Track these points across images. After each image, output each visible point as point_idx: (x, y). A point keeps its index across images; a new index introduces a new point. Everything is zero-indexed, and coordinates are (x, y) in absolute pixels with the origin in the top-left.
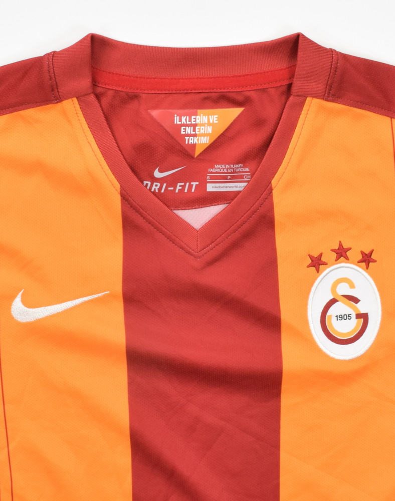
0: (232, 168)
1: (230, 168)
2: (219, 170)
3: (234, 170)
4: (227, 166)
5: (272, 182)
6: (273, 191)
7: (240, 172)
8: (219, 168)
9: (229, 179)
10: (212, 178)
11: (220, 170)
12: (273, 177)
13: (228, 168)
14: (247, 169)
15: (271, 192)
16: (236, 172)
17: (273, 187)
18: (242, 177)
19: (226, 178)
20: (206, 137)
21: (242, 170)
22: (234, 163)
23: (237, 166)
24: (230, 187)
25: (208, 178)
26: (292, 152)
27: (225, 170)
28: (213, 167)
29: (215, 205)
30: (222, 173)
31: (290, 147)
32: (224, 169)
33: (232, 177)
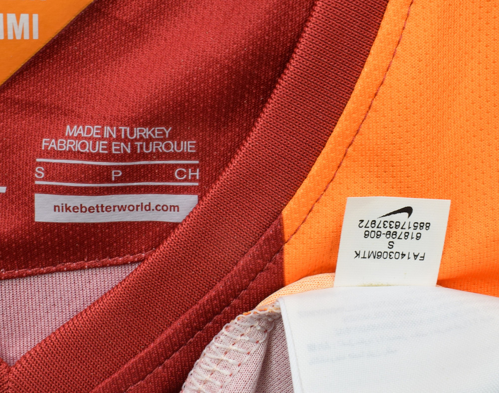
0: (126, 140)
1: (118, 138)
2: (77, 146)
3: (134, 148)
4: (107, 129)
5: (285, 212)
6: (286, 246)
7: (159, 155)
8: (79, 137)
9: (118, 180)
10: (51, 172)
11: (83, 146)
12: (290, 197)
13: (110, 139)
14: (188, 146)
15: (280, 250)
16: (144, 156)
17: (287, 231)
18: (167, 173)
19: (103, 175)
20: (25, 17)
21: (168, 147)
22: (133, 122)
23: (147, 132)
24: (122, 208)
25: (40, 171)
26: (364, 108)
27: (100, 147)
28: (59, 134)
29: (70, 270)
30: (90, 156)
31: (358, 86)
32: (95, 140)
33: (130, 174)
